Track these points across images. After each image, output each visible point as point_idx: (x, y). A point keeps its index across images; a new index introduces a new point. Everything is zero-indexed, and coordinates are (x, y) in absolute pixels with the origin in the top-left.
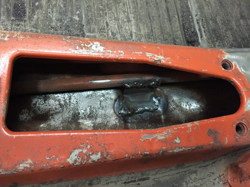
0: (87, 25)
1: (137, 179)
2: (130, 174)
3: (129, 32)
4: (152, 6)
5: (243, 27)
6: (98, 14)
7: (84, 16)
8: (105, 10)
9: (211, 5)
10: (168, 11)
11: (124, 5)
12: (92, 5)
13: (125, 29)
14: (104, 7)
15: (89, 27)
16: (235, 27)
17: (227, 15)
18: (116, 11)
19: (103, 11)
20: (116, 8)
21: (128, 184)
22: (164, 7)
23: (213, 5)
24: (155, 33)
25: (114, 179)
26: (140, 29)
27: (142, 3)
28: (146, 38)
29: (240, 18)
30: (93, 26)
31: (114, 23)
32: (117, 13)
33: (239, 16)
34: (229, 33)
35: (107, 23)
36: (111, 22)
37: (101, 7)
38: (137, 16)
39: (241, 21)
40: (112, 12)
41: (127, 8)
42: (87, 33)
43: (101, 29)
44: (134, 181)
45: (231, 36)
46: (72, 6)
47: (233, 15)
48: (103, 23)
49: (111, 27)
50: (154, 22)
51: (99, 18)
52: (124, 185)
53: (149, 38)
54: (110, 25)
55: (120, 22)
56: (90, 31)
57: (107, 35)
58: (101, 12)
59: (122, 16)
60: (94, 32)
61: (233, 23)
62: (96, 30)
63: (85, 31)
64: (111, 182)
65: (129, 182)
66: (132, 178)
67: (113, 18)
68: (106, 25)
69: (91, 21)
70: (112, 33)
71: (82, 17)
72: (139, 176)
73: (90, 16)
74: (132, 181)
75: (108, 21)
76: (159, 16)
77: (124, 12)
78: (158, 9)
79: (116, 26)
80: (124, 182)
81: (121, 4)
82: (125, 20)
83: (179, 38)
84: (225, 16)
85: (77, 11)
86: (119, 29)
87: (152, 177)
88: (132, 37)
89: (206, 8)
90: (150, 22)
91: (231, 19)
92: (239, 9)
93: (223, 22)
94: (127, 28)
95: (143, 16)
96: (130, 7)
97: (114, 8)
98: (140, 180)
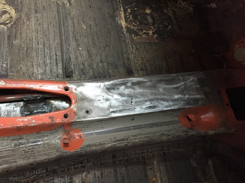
0: (10, 69)
1: (17, 139)
2: (14, 136)
3: (32, 72)
4: (48, 58)
5: (100, 67)
6: (16, 63)
7: (9, 65)
8: (21, 61)
9: (83, 56)
10: (57, 61)
11: (31, 58)
12: (14, 58)
13: (30, 71)
14: (21, 59)
15: (11, 70)
16: (95, 67)
17: (92, 61)
18: (27, 61)
19: (19, 61)
20: (27, 60)
21: (13, 141)
22: (55, 58)
23: (85, 56)
24: (47, 72)
25: (6, 138)
26: (38, 71)
27: (41, 56)
28: (41, 75)
29: (100, 62)
30: (13, 69)
31: (25, 68)
32: (27, 62)
33: (99, 61)
34: (91, 71)
35: (21, 67)
36: (23, 67)
37: (18, 59)
38: (38, 64)
39: (100, 64)
40: (24, 62)
41: (33, 60)
42: (10, 73)
43: (18, 71)
44: (16, 140)
45: (92, 72)
46: (3, 59)
47: (96, 61)
48: (19, 67)
49: (23, 69)
50: (47, 67)
51: (17, 65)
52: (11, 141)
53: (43, 75)
54: (22, 69)
55: (28, 67)
56: (11, 72)
57: (20, 74)
58: (18, 62)
59: (29, 64)
60: (13, 72)
61: (95, 65)
62: (15, 71)
63: (9, 72)
64: (5, 140)
65: (13, 140)
66: (15, 138)
67: (25, 65)
68: (20, 69)
69: (12, 67)
70: (23, 73)
71: (8, 65)
72: (18, 137)
73: (12, 64)
74: (15, 140)
75: (22, 67)
76: (51, 63)
77: (31, 62)
78: (50, 59)
79: (26, 69)
80: (11, 140)
81: (30, 58)
82: (31, 66)
83: (60, 74)
84: (91, 61)
85: (5, 61)
86: (27, 71)
87: (25, 138)
88: (33, 75)
89: (80, 58)
90: (45, 67)
91: (94, 63)
92: (100, 57)
93: (88, 65)
94: (31, 70)
95: (41, 63)
96: (34, 59)
97: (26, 59)
98: (19, 139)
